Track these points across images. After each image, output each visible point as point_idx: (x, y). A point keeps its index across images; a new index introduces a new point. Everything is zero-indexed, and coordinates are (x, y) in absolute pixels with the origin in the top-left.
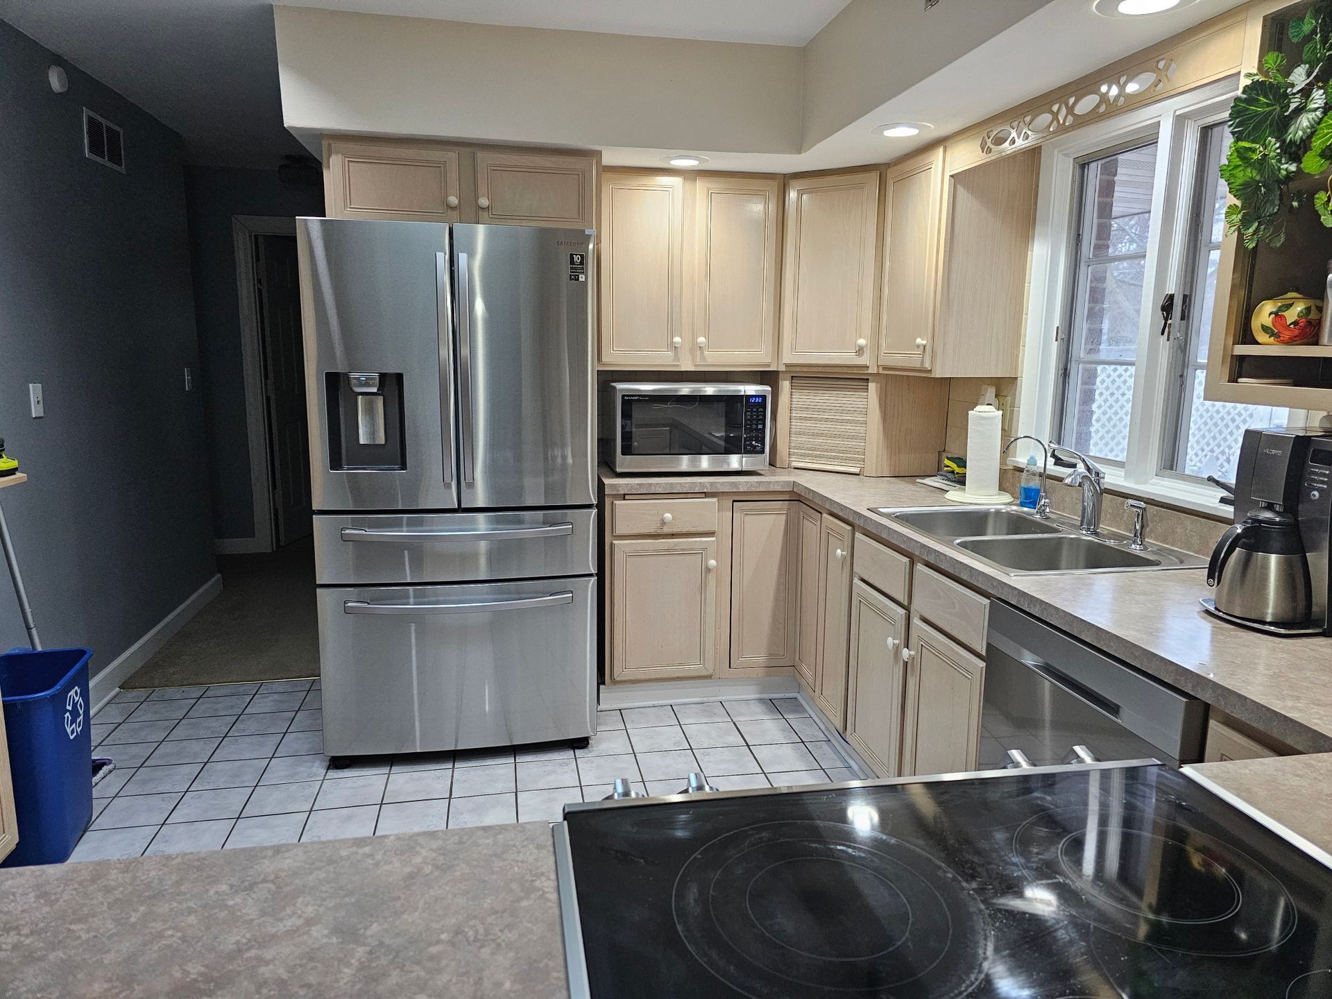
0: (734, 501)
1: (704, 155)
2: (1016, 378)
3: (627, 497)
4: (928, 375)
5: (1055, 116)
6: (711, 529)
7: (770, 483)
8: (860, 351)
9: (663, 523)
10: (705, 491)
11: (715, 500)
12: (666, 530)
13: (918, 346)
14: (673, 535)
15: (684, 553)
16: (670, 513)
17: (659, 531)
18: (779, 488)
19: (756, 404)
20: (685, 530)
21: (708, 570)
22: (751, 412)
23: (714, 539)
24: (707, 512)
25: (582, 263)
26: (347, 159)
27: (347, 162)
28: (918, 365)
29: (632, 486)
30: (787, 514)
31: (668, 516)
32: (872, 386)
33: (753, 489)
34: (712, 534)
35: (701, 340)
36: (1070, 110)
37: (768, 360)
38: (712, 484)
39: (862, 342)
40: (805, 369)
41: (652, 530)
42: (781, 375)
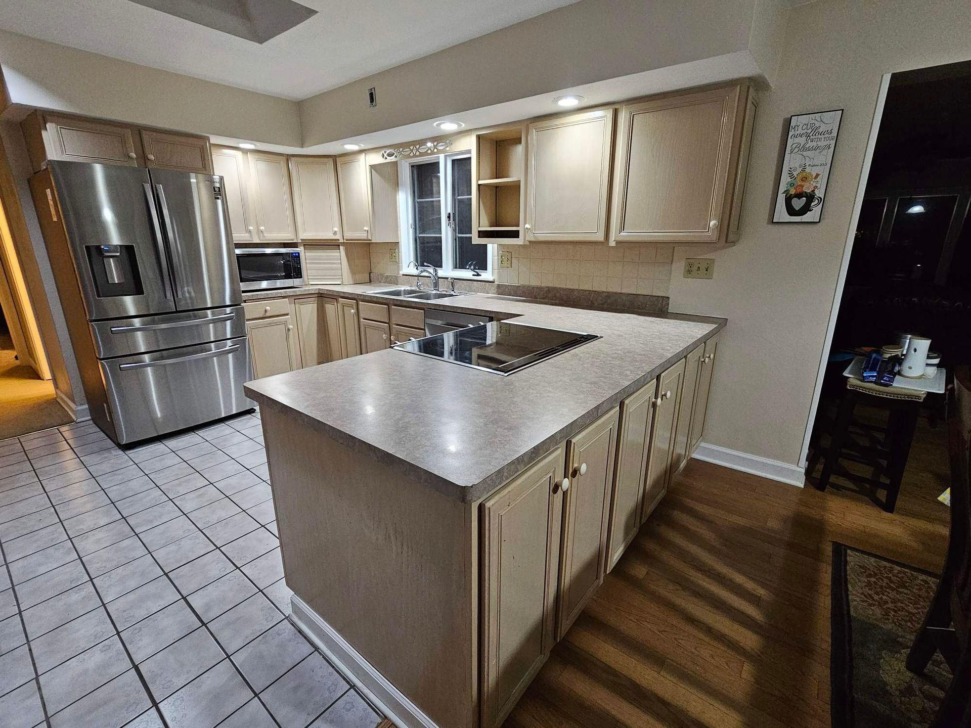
0: (295, 299)
1: (258, 144)
2: (398, 243)
3: (247, 301)
4: (370, 242)
5: (412, 151)
6: (287, 312)
7: (309, 290)
8: (335, 233)
9: (266, 311)
10: (282, 295)
11: (287, 299)
12: (268, 314)
13: (365, 230)
14: (270, 317)
15: (276, 324)
16: (270, 307)
17: (265, 316)
18: (313, 292)
19: (296, 256)
20: (276, 314)
21: (289, 330)
22: (294, 260)
23: (289, 317)
24: (283, 305)
25: (219, 191)
26: (59, 127)
27: (59, 129)
28: (365, 238)
29: (249, 296)
30: (317, 303)
31: (268, 308)
32: (341, 248)
33: (303, 293)
34: (287, 314)
35: (262, 228)
36: (417, 150)
37: (293, 237)
38: (285, 292)
39: (336, 229)
40: (311, 241)
41: (261, 316)
42: (299, 244)
